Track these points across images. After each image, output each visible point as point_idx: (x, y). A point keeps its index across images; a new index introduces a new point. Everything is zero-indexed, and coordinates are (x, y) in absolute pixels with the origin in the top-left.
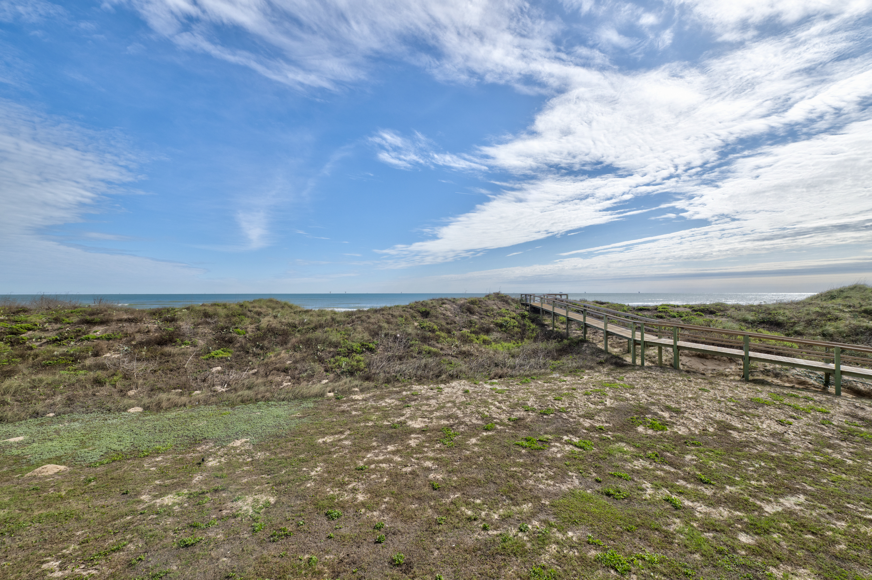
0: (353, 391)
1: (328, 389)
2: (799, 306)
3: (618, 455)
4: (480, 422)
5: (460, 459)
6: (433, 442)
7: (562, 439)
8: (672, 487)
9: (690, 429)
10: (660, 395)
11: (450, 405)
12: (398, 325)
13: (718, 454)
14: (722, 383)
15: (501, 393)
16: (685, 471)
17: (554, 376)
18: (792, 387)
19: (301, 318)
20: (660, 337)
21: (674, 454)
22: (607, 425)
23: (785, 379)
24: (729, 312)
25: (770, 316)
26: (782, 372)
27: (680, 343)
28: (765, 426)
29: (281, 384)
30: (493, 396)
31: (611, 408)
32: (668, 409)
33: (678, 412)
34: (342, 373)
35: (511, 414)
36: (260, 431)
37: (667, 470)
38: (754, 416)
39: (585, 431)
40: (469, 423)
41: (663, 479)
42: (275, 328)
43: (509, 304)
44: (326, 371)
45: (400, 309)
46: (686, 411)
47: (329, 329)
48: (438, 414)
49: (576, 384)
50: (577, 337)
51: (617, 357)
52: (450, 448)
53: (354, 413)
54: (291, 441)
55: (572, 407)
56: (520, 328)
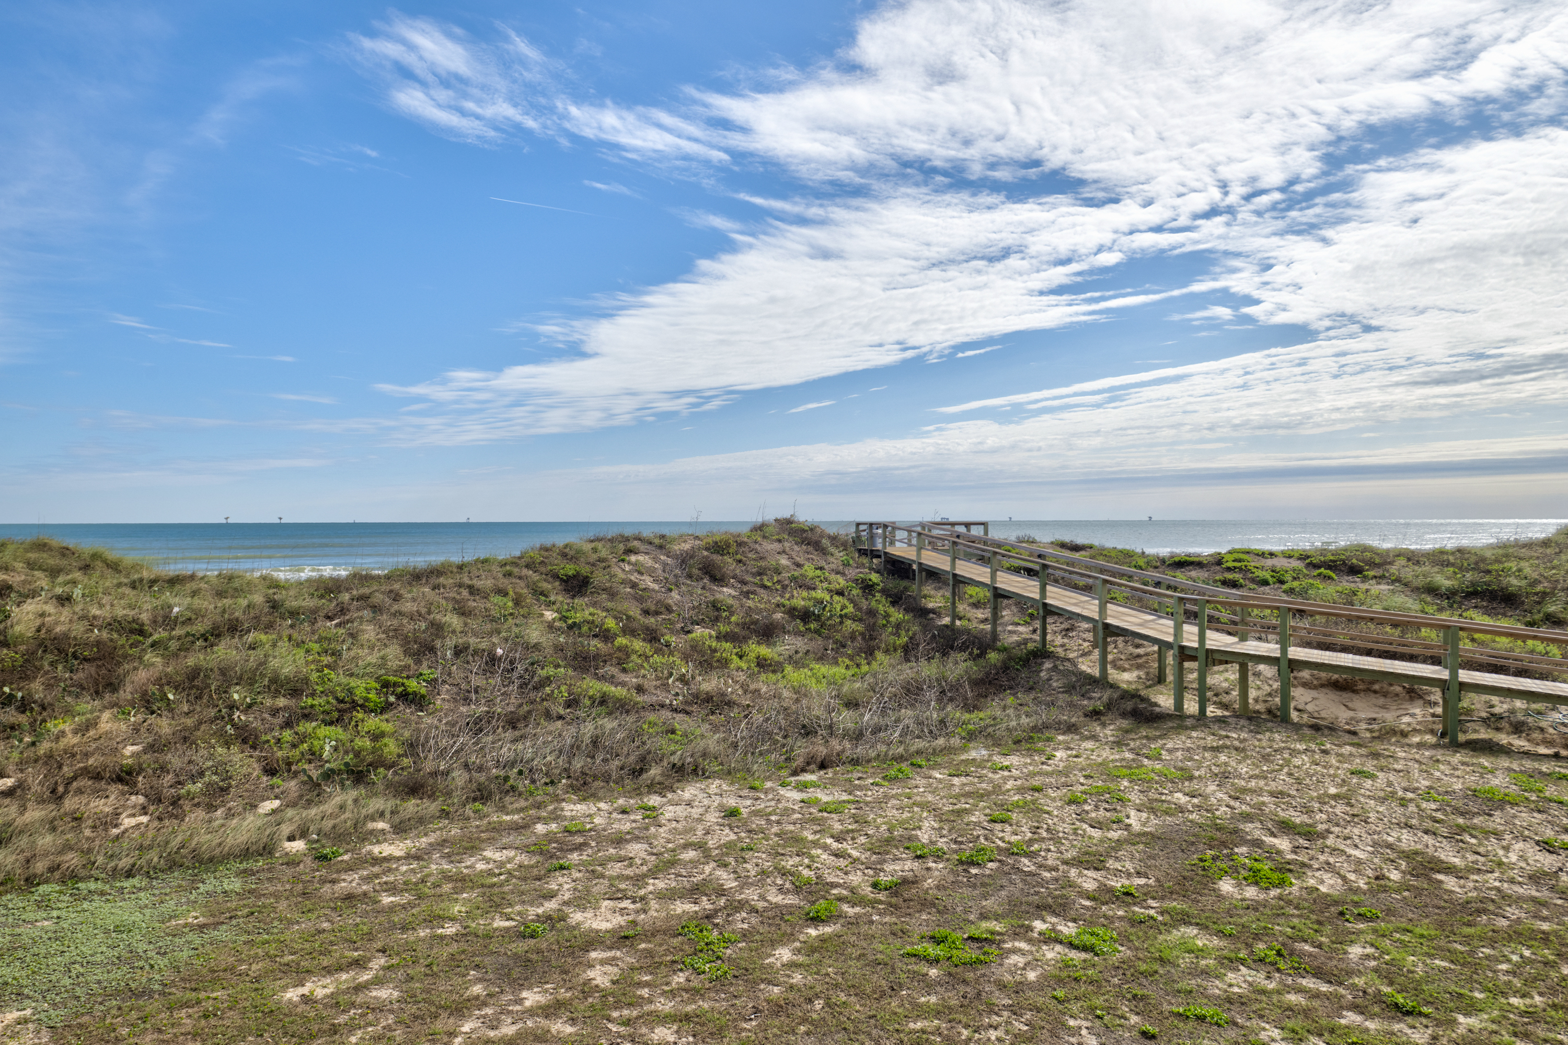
0: (372, 832)
1: (286, 829)
2: (1548, 551)
3: (1185, 961)
4: (791, 900)
5: (756, 1010)
6: (663, 970)
7: (1030, 929)
8: (1332, 1031)
9: (1344, 878)
10: (1258, 792)
11: (691, 854)
12: (493, 620)
13: (1422, 936)
14: (1402, 755)
15: (835, 811)
16: (1354, 985)
17: (973, 754)
18: (1556, 756)
19: (159, 603)
20: (1243, 639)
21: (1320, 946)
22: (1142, 881)
23: (1536, 735)
24: (1393, 569)
25: (1487, 578)
26: (1530, 720)
27: (1297, 653)
28: (1513, 858)
29: (113, 819)
30: (814, 820)
31: (1145, 834)
32: (1285, 827)
33: (1310, 834)
34: (328, 775)
35: (877, 871)
36: (67, 981)
37: (1310, 990)
38: (1487, 833)
39: (1087, 903)
40: (761, 905)
41: (1306, 1013)
42: (66, 636)
43: (823, 552)
44: (271, 771)
45: (496, 569)
46: (1328, 831)
47: (263, 637)
48: (661, 884)
49: (1040, 773)
50: (1019, 644)
51: (1133, 695)
52: (719, 982)
53: (387, 900)
54: (186, 1005)
55: (1043, 840)
56: (860, 620)
